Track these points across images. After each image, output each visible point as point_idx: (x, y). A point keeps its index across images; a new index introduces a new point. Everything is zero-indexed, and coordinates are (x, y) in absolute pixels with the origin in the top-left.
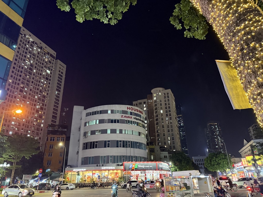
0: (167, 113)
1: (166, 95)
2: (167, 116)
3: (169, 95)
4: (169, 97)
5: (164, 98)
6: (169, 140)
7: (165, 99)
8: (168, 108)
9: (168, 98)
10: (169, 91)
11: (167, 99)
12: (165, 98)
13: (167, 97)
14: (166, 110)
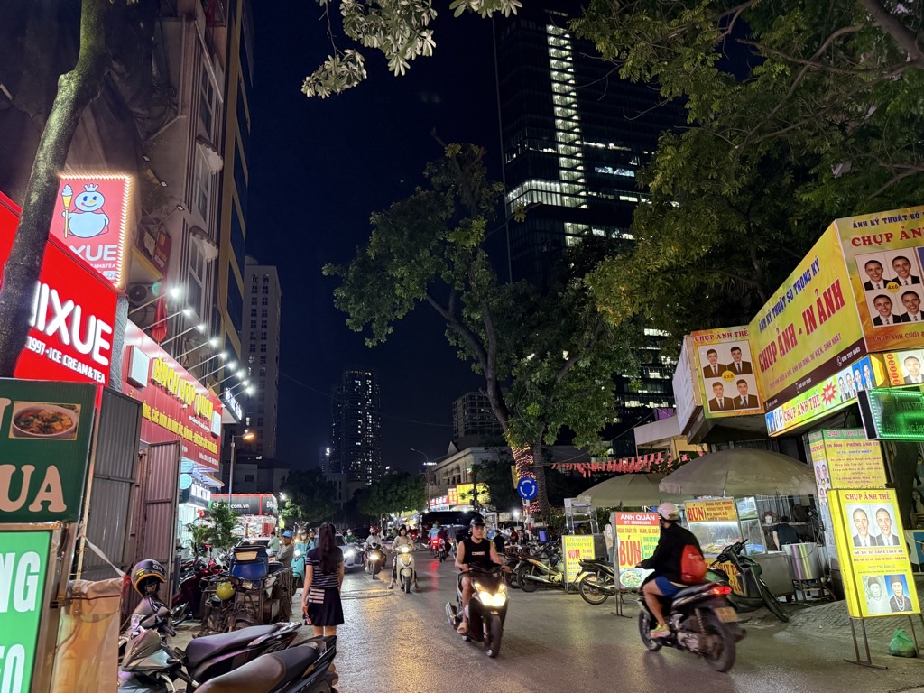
0: (253, 342)
1: (261, 283)
2: (254, 350)
3: (270, 285)
4: (267, 292)
5: (253, 292)
6: (248, 424)
7: (255, 296)
8: (259, 324)
9: (263, 292)
10: (271, 272)
11: (260, 296)
12: (256, 292)
13: (262, 289)
14: (253, 330)
